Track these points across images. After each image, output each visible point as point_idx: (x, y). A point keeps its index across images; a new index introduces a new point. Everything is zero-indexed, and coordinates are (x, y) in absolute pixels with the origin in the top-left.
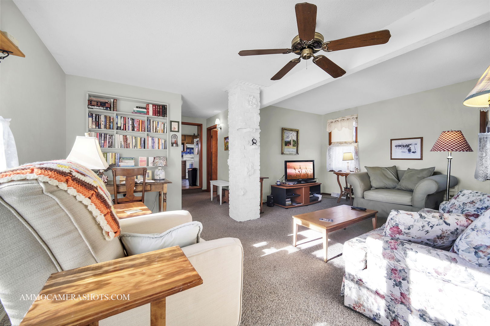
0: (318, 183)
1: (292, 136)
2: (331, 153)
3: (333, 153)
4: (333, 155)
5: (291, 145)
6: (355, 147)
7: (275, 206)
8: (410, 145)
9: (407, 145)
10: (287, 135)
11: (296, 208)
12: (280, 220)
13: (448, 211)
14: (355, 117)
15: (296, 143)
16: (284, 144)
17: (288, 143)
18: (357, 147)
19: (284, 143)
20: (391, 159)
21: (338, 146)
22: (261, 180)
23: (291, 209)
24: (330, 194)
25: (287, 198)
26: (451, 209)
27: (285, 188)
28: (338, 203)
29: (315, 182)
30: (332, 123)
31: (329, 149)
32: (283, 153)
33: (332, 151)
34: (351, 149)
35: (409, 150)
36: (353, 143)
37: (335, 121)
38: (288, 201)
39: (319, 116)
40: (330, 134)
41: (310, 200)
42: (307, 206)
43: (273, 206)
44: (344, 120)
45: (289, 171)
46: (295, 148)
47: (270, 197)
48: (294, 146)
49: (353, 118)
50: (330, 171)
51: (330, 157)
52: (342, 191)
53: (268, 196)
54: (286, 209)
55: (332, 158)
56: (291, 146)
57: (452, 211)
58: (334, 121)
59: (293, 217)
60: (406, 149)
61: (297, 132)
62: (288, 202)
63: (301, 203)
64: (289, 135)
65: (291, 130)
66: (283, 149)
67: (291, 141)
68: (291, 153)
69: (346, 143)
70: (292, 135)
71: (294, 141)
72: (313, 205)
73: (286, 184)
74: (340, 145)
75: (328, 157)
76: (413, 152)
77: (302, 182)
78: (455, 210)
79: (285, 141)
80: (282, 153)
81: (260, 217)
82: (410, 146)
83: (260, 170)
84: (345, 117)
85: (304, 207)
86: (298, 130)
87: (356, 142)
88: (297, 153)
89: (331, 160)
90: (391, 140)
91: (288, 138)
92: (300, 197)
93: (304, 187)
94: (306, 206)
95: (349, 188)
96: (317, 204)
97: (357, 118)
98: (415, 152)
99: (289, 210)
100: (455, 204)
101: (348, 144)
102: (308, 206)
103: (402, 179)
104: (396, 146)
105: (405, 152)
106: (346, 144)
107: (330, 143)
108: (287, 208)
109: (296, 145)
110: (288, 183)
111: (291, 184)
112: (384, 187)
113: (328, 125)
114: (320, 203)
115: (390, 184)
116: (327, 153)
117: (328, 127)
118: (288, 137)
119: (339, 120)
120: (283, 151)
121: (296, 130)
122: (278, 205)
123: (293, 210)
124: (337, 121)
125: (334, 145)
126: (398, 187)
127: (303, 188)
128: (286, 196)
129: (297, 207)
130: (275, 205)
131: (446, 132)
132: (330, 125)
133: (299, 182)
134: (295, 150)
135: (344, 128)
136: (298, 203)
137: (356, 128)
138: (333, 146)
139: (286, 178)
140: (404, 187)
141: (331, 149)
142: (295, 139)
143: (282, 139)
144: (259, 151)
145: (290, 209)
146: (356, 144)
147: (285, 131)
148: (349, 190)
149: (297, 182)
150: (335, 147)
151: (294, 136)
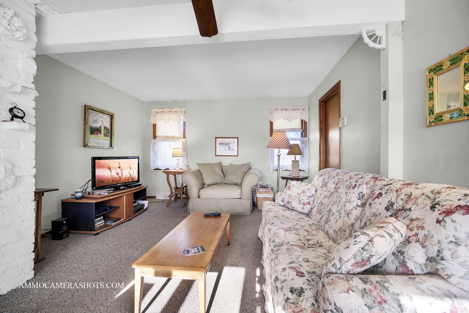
0: (144, 186)
1: (103, 122)
2: (156, 148)
3: (158, 148)
4: (158, 151)
5: (100, 134)
6: (182, 142)
7: (71, 235)
8: (230, 143)
9: (227, 143)
10: (95, 118)
11: (113, 228)
12: (88, 265)
13: (288, 202)
14: (183, 110)
15: (110, 133)
16: (88, 132)
17: (95, 131)
18: (185, 142)
19: (89, 129)
20: (216, 156)
21: (164, 140)
22: (38, 196)
23: (105, 232)
24: (155, 197)
25: (96, 218)
26: (289, 200)
27: (94, 201)
28: (167, 206)
29: (141, 185)
30: (157, 113)
31: (154, 144)
32: (87, 145)
33: (157, 146)
34: (179, 144)
35: (229, 148)
36: (181, 139)
37: (162, 112)
38: (99, 221)
39: (141, 102)
40: (154, 126)
41: (134, 211)
42: (130, 220)
43: (67, 236)
44: (171, 112)
45: (100, 173)
46: (108, 139)
47: (59, 222)
48: (105, 135)
49: (181, 111)
50: (154, 170)
51: (154, 152)
52: (172, 192)
53: (53, 222)
54: (95, 235)
55: (157, 155)
56: (101, 136)
57: (291, 202)
58: (159, 111)
59: (133, 266)
60: (226, 147)
61: (112, 117)
62: (99, 223)
63: (120, 219)
64: (98, 119)
65: (102, 112)
66: (86, 138)
67: (100, 127)
68: (101, 145)
69: (173, 137)
70: (102, 119)
71: (105, 128)
72: (138, 217)
73: (93, 194)
74: (166, 139)
75: (152, 153)
76: (232, 150)
77: (122, 188)
78: (293, 200)
79: (91, 127)
80: (85, 145)
81: (35, 275)
82: (230, 145)
83: (35, 177)
84: (173, 109)
85: (125, 223)
86: (113, 113)
87: (184, 137)
88: (111, 146)
89: (156, 156)
90: (216, 138)
91: (97, 123)
92: (118, 210)
93: (126, 195)
94: (128, 221)
95: (179, 188)
96: (143, 213)
97: (185, 112)
98: (234, 150)
99: (101, 235)
100: (291, 195)
101: (176, 139)
102: (132, 220)
103: (227, 174)
104: (220, 144)
105: (226, 150)
106: (173, 139)
107: (155, 137)
108: (98, 234)
109: (109, 134)
110: (97, 193)
111: (104, 193)
112: (215, 183)
113: (152, 115)
114: (146, 211)
115: (218, 179)
116: (151, 148)
117: (152, 117)
118: (96, 121)
119: (166, 111)
120: (86, 142)
121: (109, 113)
122: (78, 232)
123: (109, 235)
124: (164, 112)
125: (160, 139)
126: (226, 182)
127: (125, 197)
128: (96, 214)
129: (115, 226)
130: (70, 233)
131: (279, 132)
132: (154, 116)
133: (117, 188)
134: (108, 142)
135: (171, 121)
136: (115, 219)
137: (184, 123)
138: (158, 140)
139: (94, 185)
140: (230, 182)
141: (156, 143)
142: (108, 126)
143: (85, 122)
144: (32, 137)
145: (103, 233)
146: (184, 140)
147: (90, 111)
148: (180, 190)
149: (112, 189)
150: (160, 141)
151: (106, 122)
